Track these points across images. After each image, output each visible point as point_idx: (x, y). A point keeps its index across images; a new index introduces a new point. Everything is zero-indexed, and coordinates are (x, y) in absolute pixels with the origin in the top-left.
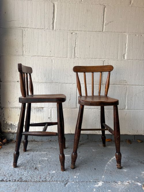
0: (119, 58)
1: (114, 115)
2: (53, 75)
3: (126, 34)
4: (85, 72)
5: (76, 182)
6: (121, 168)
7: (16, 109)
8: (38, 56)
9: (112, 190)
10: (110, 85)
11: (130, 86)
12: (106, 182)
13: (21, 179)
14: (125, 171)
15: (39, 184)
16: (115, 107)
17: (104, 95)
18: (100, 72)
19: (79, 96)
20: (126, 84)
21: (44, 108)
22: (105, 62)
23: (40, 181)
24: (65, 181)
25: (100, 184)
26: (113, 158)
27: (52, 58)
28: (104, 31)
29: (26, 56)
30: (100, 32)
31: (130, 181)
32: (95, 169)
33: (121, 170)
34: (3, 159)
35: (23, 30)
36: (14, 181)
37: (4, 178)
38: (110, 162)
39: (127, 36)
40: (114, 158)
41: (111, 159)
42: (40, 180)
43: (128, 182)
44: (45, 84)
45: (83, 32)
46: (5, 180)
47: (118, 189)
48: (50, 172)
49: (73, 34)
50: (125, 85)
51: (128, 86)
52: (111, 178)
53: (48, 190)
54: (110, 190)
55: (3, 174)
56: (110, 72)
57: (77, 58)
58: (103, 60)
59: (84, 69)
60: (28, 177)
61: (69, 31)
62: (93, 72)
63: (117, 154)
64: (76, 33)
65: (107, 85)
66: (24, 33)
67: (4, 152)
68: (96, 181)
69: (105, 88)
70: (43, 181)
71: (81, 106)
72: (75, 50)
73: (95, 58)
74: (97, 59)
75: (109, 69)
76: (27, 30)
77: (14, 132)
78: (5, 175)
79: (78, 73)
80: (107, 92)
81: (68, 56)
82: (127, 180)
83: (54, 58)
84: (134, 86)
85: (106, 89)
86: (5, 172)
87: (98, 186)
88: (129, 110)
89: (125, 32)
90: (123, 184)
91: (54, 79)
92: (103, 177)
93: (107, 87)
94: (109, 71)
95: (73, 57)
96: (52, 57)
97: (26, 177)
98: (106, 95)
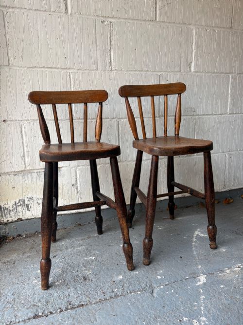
3: (191, 27)
4: (139, 97)
5: (166, 285)
6: (216, 248)
7: (8, 176)
8: (42, 67)
9: (224, 285)
10: (182, 117)
11: (200, 117)
12: (209, 274)
13: (70, 304)
14: (224, 250)
15: (108, 303)
16: (206, 154)
17: (174, 135)
18: (165, 95)
19: (134, 139)
20: (195, 113)
21: (63, 168)
22: (161, 77)
23: (106, 299)
24: (147, 288)
25: (203, 279)
26: (196, 235)
27: (71, 71)
28: (158, 20)
29: (15, 68)
30: (151, 23)
31: (240, 265)
32: (181, 257)
33: (216, 251)
34: (12, 276)
35: (5, 13)
36: (59, 310)
37: (37, 310)
38: (195, 242)
39: (194, 31)
40: (198, 235)
41: (193, 237)
42: (106, 297)
43: (239, 267)
45: (122, 20)
46: (40, 314)
47: (232, 280)
48: (114, 280)
49: (106, 23)
50: (193, 115)
51: (197, 117)
52: (212, 266)
53: (131, 311)
54: (222, 285)
55: (29, 304)
56: (180, 94)
57: (116, 70)
58: (159, 74)
59: (139, 91)
60: (80, 297)
61: (97, 18)
63: (211, 227)
64: (111, 22)
65: (177, 118)
66: (7, 19)
67: (3, 262)
68: (194, 276)
69: (175, 123)
70: (111, 297)
71: (154, 157)
72: (110, 55)
73: (145, 71)
74: (149, 73)
75: (179, 89)
76: (13, 12)
77: (8, 220)
78: (34, 305)
79: (130, 99)
80: (177, 129)
81: (100, 67)
82: (235, 264)
83: (73, 71)
84: (206, 116)
85: (177, 124)
86: (30, 300)
87: (201, 283)
89: (190, 24)
90: (233, 271)
91: (76, 112)
92: (200, 267)
93: (177, 121)
94: (179, 92)
95: (108, 68)
96: (69, 68)
97: (77, 297)
98: (177, 135)
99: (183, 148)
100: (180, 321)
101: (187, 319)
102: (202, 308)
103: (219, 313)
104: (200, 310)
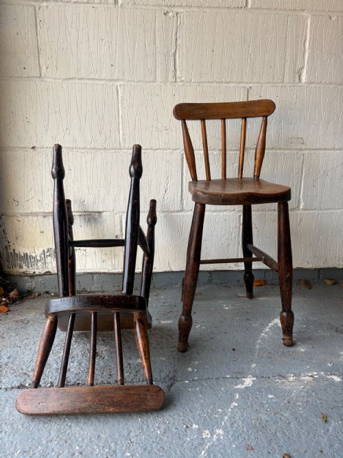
0: (286, 80)
1: (279, 226)
2: (121, 128)
3: (305, 14)
4: (203, 120)
5: (193, 380)
6: (291, 344)
7: (35, 218)
8: (81, 79)
9: (275, 395)
10: (266, 151)
11: (312, 152)
12: (260, 377)
14: (302, 350)
16: (282, 206)
17: (252, 176)
18: (242, 118)
19: (191, 180)
20: (303, 147)
21: (104, 214)
22: (251, 91)
23: (109, 383)
24: (167, 379)
25: (248, 381)
26: (272, 324)
27: (118, 83)
28: (249, 6)
29: (47, 80)
30: (239, 11)
31: (316, 373)
32: (234, 349)
33: (292, 349)
34: (17, 337)
35: (37, 9)
36: (49, 385)
37: (25, 380)
38: (266, 333)
39: (309, 21)
40: (276, 324)
41: (267, 325)
42: (110, 380)
43: (312, 376)
44: (103, 151)
45: (195, 9)
46: (27, 385)
47: (290, 392)
48: (131, 362)
49: (170, 14)
50: (301, 149)
51: (306, 152)
52: (272, 367)
54: (271, 394)
55: (21, 371)
56: (266, 117)
57: (182, 81)
58: (248, 86)
59: (202, 112)
60: (80, 375)
61: (157, 8)
62: (224, 119)
63: (285, 314)
64: (177, 14)
65: (259, 151)
66: (40, 17)
67: (16, 319)
68: (239, 376)
69: (255, 160)
71: (198, 205)
72: (175, 60)
73: (226, 83)
74: (232, 85)
75: (265, 109)
76: (47, 7)
77: (34, 272)
78: (26, 374)
79: (188, 122)
80: (259, 168)
81: (159, 78)
82: (309, 371)
83: (121, 83)
84: (323, 152)
85: (257, 161)
86: (24, 367)
87: (243, 386)
88: (307, 212)
89: (303, 10)
90: (299, 381)
91: (124, 140)
92: (253, 366)
93: (258, 156)
94: (265, 114)
95: (171, 79)
96: (117, 80)
97: (77, 374)
98: (257, 177)
99: (238, 194)
100: (187, 427)
101: (197, 426)
102: (226, 418)
103: (245, 430)
104: (222, 420)
